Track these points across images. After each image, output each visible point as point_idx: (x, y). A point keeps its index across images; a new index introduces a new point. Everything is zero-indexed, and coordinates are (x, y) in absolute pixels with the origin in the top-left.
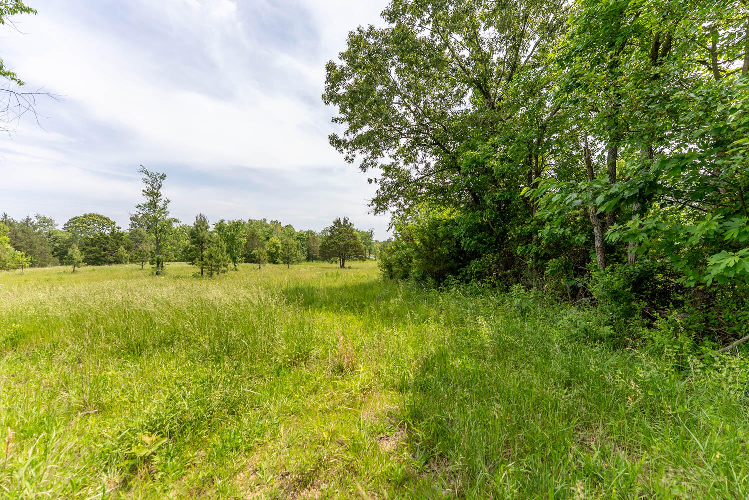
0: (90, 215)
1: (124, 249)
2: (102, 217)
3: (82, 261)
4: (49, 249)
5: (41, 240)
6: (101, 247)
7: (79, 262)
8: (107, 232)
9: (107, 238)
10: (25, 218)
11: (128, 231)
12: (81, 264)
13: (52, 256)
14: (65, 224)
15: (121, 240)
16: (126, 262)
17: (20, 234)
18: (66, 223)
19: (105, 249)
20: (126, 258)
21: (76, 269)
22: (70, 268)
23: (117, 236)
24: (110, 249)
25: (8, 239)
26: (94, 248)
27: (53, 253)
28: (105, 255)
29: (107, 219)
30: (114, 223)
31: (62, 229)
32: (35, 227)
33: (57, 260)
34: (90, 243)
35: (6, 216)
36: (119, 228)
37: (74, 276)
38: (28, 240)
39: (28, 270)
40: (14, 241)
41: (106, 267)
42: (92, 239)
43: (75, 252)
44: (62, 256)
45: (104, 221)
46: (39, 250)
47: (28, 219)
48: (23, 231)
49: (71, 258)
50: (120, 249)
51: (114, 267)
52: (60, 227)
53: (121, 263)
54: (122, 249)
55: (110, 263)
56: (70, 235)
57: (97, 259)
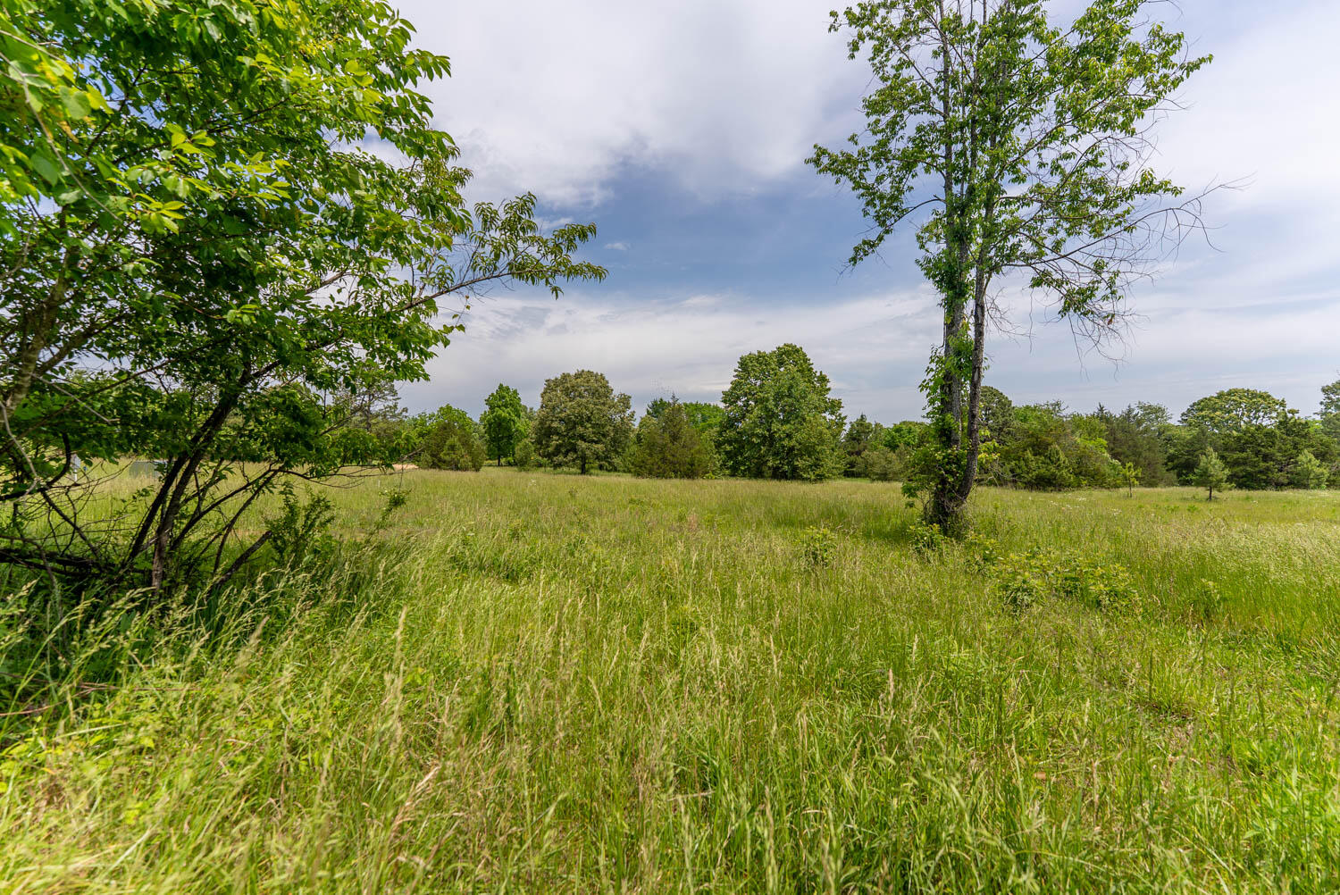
0: (1230, 393)
1: (1312, 457)
2: (1254, 395)
3: (1225, 478)
4: (1161, 458)
5: (1149, 443)
6: (1257, 453)
7: (1221, 481)
8: (1268, 422)
9: (1270, 435)
10: (1125, 409)
11: (1318, 418)
12: (1224, 485)
13: (1164, 469)
14: (1183, 414)
15: (1305, 436)
16: (1318, 486)
17: (1119, 435)
18: (1185, 411)
19: (1266, 458)
20: (1318, 477)
21: (1215, 493)
22: (1202, 492)
23: (1293, 430)
24: (1279, 456)
25: (1105, 442)
26: (1244, 455)
27: (1166, 464)
28: (1268, 469)
29: (1265, 397)
30: (1282, 404)
31: (1178, 424)
32: (1139, 423)
33: (1173, 475)
34: (1234, 446)
35: (1101, 409)
36: (1293, 412)
37: (1213, 506)
38: (1131, 443)
39: (1139, 491)
40: (1112, 446)
41: (1272, 493)
42: (1239, 439)
43: (1212, 462)
44: (1184, 468)
45: (1259, 401)
46: (1145, 458)
47: (1130, 411)
48: (1124, 431)
49: (1205, 473)
50: (1301, 458)
51: (1290, 494)
52: (1175, 420)
53: (1306, 487)
54: (1306, 458)
55: (1279, 486)
56: (1195, 431)
57: (1249, 476)
